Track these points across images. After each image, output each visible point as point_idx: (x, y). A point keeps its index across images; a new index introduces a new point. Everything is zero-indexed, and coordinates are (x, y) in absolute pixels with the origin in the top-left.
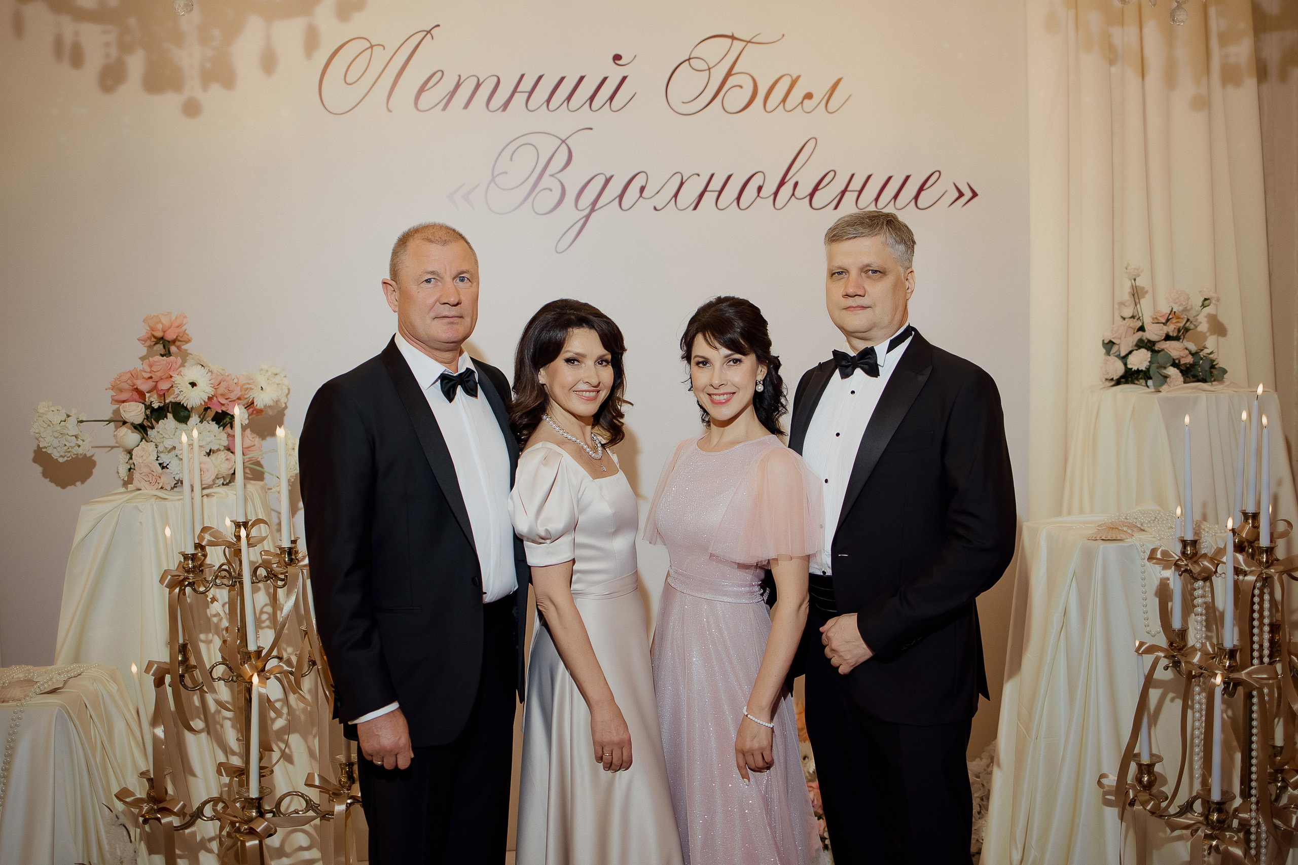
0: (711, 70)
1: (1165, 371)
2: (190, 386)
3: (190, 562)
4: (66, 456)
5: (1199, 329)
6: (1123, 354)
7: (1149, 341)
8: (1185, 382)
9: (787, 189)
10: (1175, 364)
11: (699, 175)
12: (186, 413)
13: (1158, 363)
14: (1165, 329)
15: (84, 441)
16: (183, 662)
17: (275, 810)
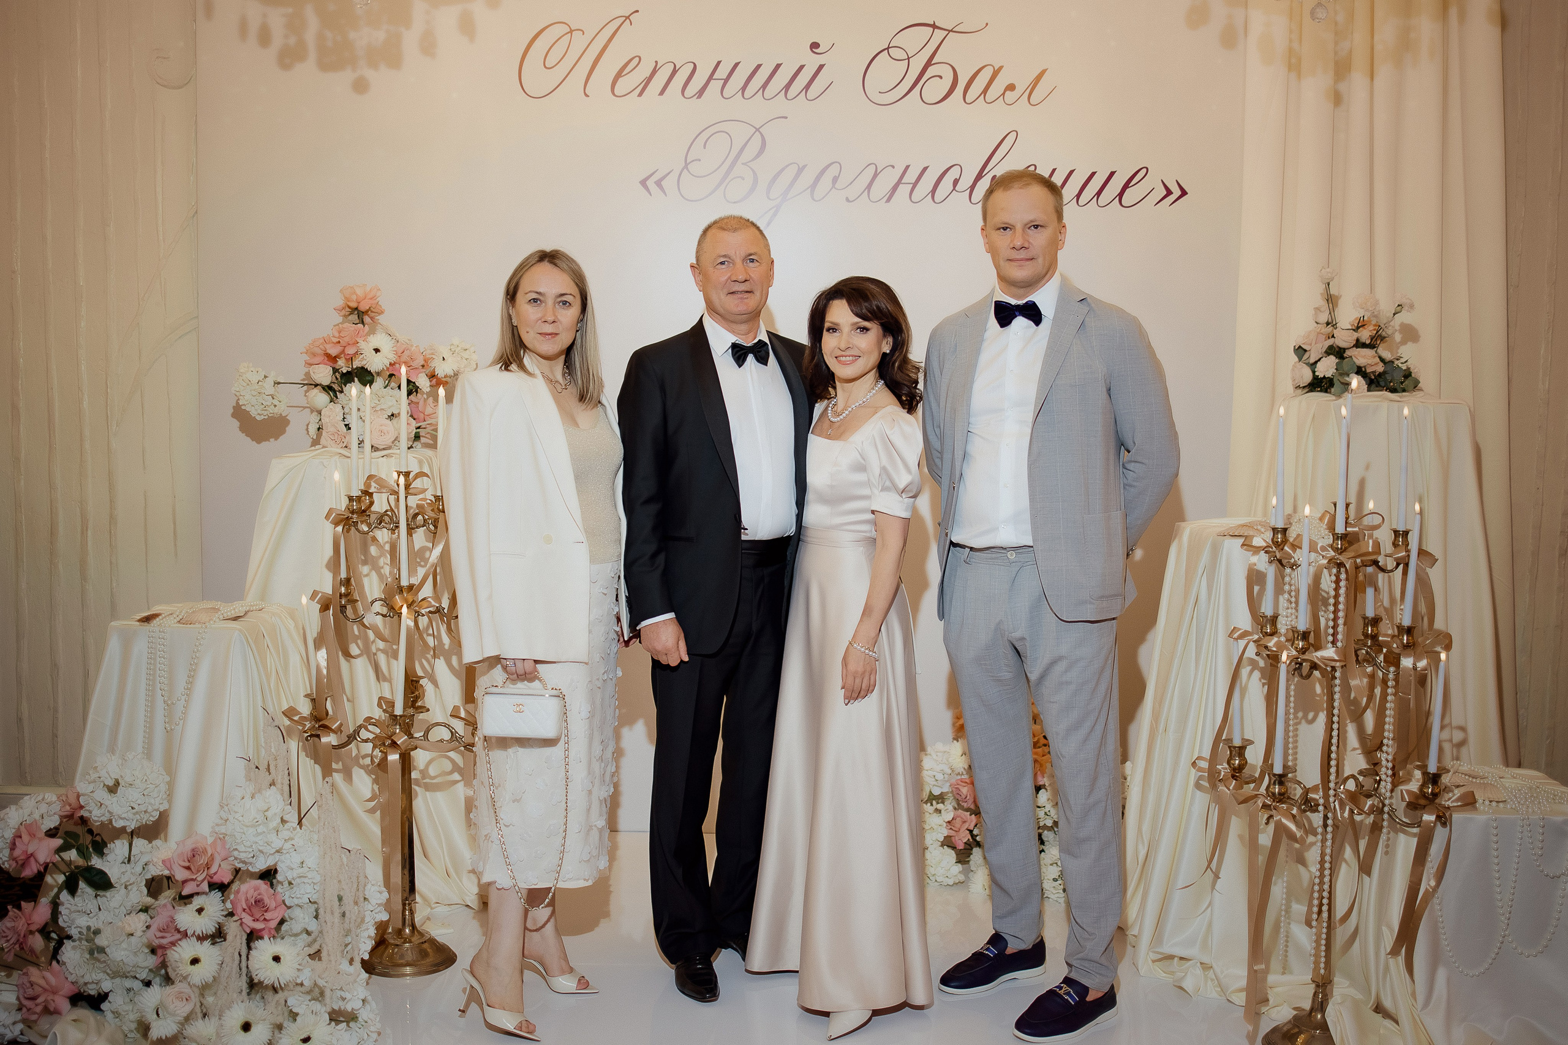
0: (910, 59)
1: (1347, 379)
2: (374, 352)
3: (355, 503)
4: (261, 414)
5: (1394, 337)
6: (1312, 361)
7: (1339, 348)
8: (1369, 390)
10: (1360, 371)
11: (893, 167)
12: (369, 378)
13: (1343, 370)
14: (1356, 335)
15: (280, 402)
16: (347, 595)
17: (423, 738)
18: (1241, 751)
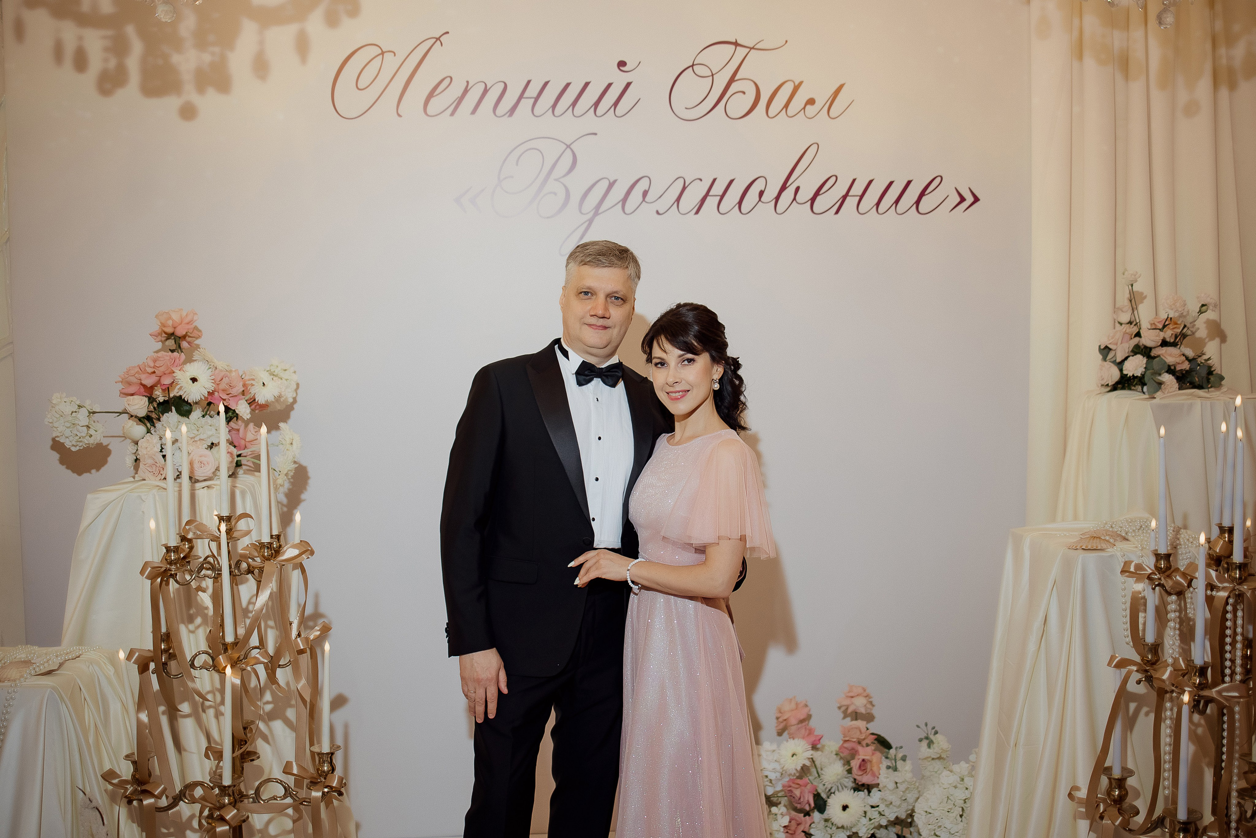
0: (714, 76)
1: (1160, 378)
2: (191, 382)
3: (172, 553)
4: (77, 445)
5: (1198, 335)
6: (1119, 360)
7: (1146, 347)
8: (1180, 389)
9: (789, 193)
10: (1171, 370)
11: (701, 180)
12: (186, 408)
13: (1153, 369)
14: (1162, 335)
15: (96, 431)
16: (166, 651)
17: (254, 795)
18: (1120, 783)
